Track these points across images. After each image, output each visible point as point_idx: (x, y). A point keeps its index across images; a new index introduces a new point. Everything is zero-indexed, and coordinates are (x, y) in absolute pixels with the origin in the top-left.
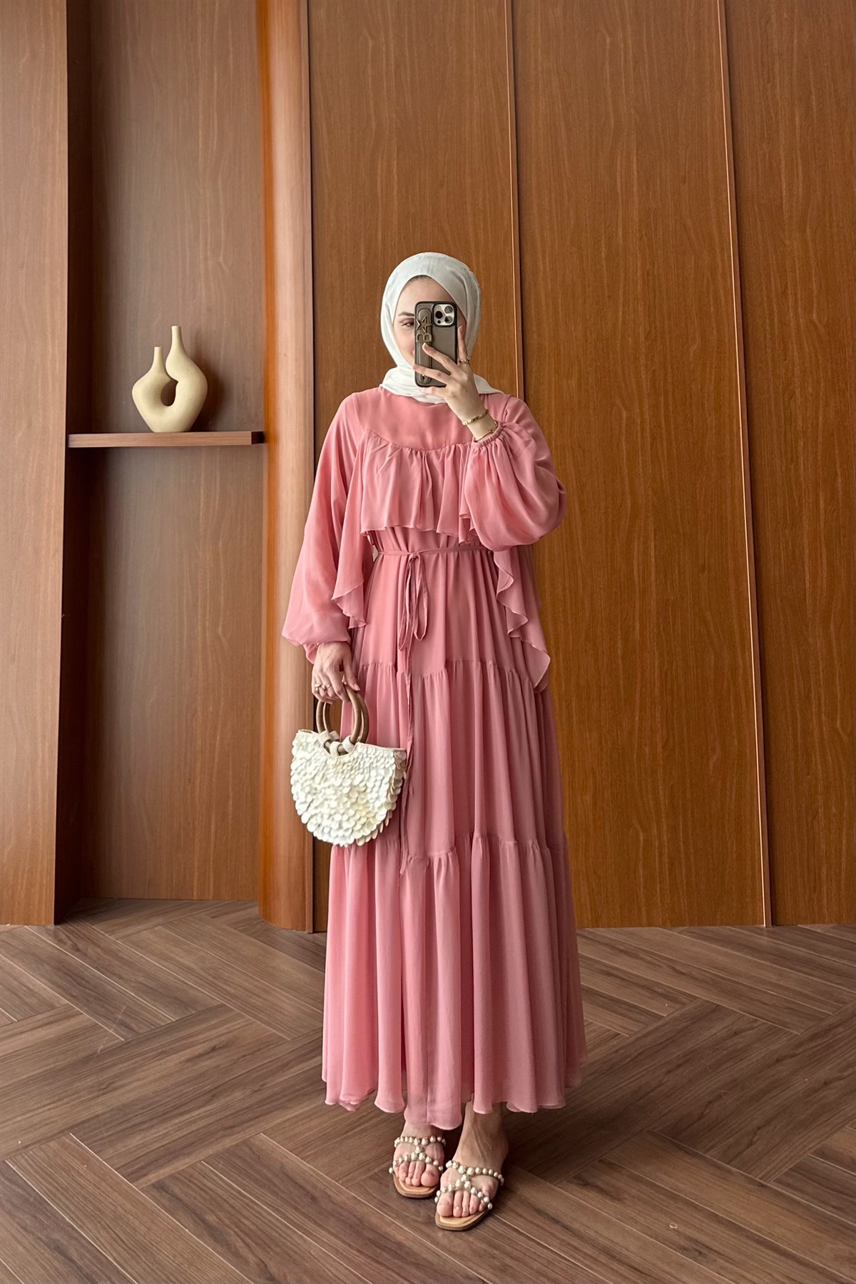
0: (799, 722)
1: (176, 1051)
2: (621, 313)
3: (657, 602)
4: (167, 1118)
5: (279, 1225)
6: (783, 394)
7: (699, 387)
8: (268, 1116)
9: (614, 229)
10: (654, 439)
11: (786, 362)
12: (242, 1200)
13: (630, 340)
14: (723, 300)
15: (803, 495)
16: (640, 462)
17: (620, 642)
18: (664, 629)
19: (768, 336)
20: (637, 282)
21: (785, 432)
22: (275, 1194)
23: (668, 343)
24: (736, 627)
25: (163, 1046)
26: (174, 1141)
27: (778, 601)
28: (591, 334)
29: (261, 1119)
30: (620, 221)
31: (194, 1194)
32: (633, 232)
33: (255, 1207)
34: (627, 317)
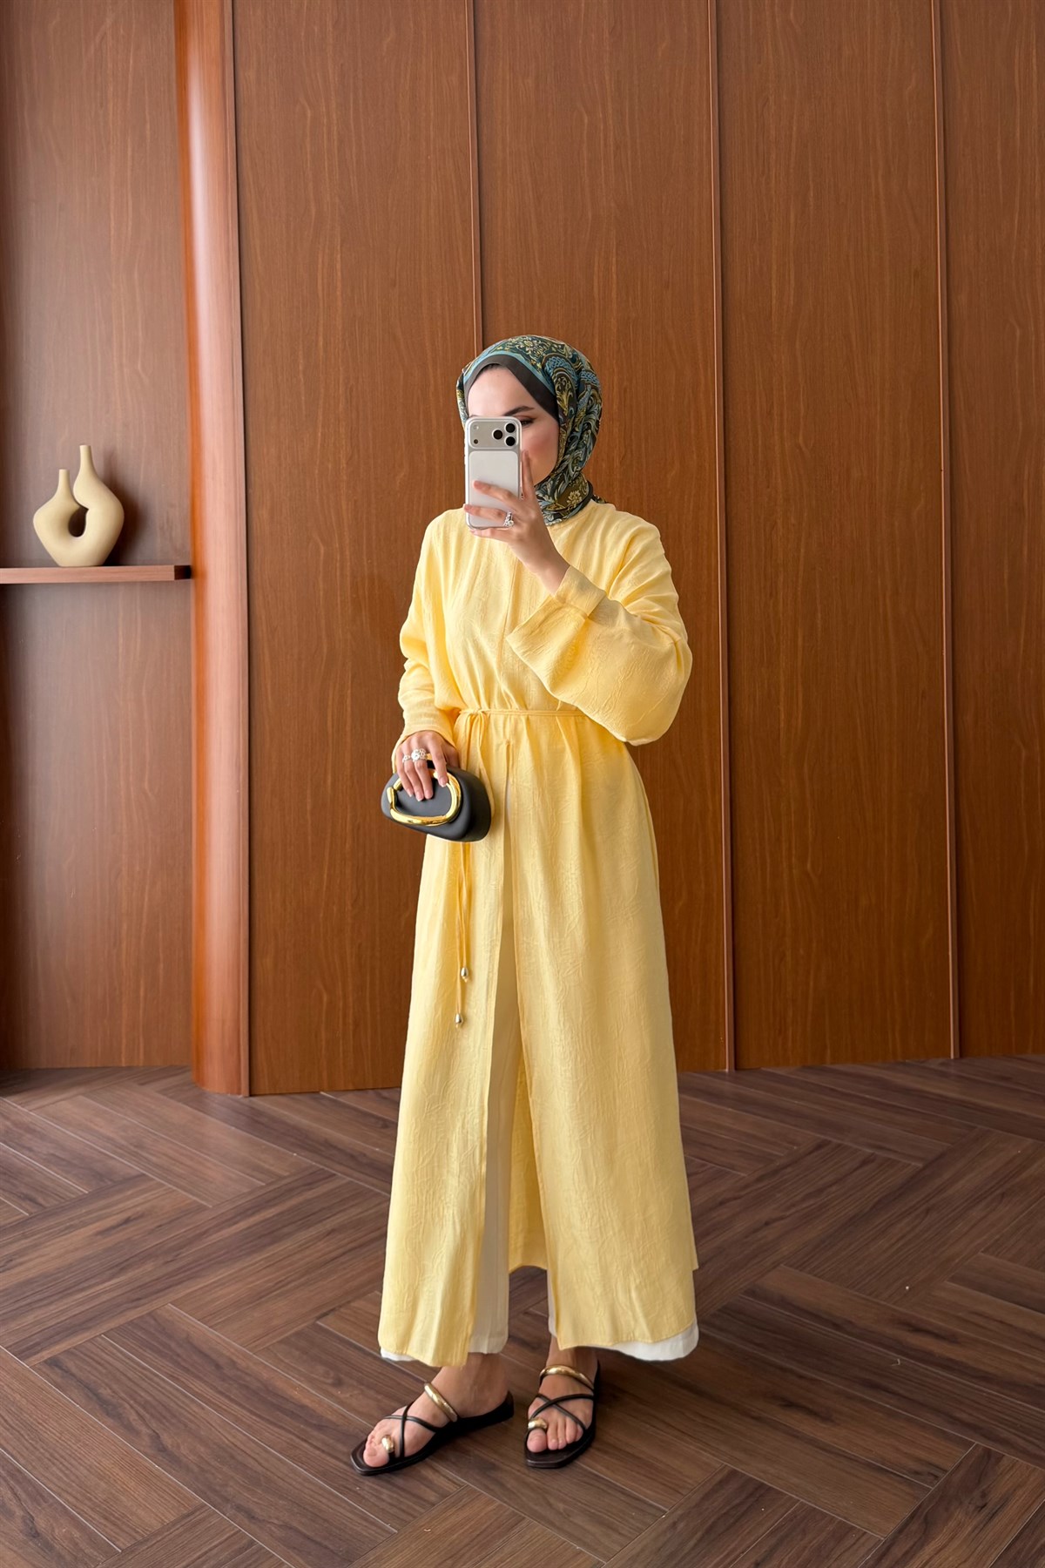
1: (84, 1224)
4: (69, 1294)
5: (178, 1395)
8: (179, 1286)
12: (140, 1372)
22: (177, 1364)
23: (644, 469)
24: (705, 770)
25: (72, 1219)
26: (75, 1315)
29: (171, 1289)
30: (596, 330)
31: (89, 1369)
33: (156, 1379)
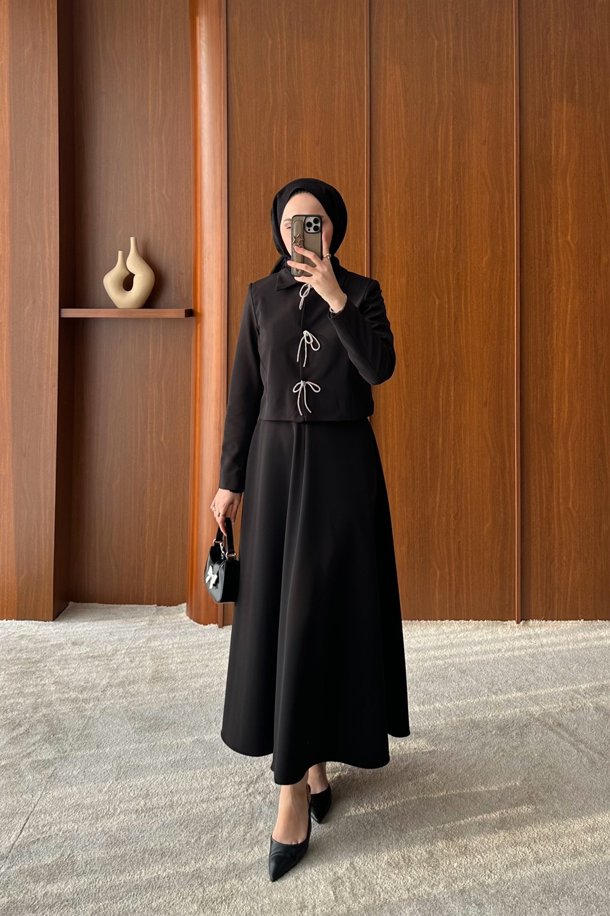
0: (544, 503)
2: (437, 234)
3: (454, 426)
6: (545, 290)
7: (489, 283)
9: (435, 176)
10: (456, 319)
11: (548, 269)
13: (443, 252)
14: (507, 225)
15: (555, 357)
16: (447, 333)
17: (428, 450)
18: (458, 442)
19: (537, 251)
20: (449, 213)
21: (545, 316)
23: (468, 255)
24: (505, 442)
27: (534, 425)
28: (417, 248)
30: (439, 171)
32: (448, 178)
34: (441, 236)
